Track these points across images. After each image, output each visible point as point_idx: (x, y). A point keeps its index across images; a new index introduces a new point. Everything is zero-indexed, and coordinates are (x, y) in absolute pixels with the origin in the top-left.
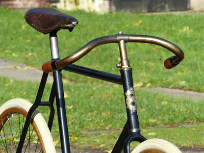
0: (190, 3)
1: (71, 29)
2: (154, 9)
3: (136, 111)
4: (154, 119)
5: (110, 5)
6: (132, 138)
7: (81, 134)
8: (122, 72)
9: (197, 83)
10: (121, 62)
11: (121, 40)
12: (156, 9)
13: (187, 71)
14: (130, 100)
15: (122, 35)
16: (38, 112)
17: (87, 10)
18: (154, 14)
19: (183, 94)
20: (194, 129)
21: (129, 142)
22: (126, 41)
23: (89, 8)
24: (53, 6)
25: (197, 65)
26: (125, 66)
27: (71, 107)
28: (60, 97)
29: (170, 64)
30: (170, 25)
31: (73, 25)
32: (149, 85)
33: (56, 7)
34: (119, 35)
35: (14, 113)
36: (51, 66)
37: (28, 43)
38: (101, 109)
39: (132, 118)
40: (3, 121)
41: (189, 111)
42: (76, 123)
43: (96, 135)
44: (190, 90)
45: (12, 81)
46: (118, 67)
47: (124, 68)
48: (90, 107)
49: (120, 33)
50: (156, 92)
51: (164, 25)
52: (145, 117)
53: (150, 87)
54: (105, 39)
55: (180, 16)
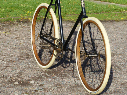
3: (85, 7)
4: (90, 11)
7: (66, 16)
19: (101, 2)
20: (104, 14)
21: (82, 18)
27: (62, 7)
28: (59, 3)
35: (43, 8)
38: (73, 7)
39: (83, 10)
40: (39, 11)
41: (102, 8)
42: (64, 12)
43: (71, 16)
44: (103, 1)
48: (69, 7)
50: (91, 2)
52: (88, 10)
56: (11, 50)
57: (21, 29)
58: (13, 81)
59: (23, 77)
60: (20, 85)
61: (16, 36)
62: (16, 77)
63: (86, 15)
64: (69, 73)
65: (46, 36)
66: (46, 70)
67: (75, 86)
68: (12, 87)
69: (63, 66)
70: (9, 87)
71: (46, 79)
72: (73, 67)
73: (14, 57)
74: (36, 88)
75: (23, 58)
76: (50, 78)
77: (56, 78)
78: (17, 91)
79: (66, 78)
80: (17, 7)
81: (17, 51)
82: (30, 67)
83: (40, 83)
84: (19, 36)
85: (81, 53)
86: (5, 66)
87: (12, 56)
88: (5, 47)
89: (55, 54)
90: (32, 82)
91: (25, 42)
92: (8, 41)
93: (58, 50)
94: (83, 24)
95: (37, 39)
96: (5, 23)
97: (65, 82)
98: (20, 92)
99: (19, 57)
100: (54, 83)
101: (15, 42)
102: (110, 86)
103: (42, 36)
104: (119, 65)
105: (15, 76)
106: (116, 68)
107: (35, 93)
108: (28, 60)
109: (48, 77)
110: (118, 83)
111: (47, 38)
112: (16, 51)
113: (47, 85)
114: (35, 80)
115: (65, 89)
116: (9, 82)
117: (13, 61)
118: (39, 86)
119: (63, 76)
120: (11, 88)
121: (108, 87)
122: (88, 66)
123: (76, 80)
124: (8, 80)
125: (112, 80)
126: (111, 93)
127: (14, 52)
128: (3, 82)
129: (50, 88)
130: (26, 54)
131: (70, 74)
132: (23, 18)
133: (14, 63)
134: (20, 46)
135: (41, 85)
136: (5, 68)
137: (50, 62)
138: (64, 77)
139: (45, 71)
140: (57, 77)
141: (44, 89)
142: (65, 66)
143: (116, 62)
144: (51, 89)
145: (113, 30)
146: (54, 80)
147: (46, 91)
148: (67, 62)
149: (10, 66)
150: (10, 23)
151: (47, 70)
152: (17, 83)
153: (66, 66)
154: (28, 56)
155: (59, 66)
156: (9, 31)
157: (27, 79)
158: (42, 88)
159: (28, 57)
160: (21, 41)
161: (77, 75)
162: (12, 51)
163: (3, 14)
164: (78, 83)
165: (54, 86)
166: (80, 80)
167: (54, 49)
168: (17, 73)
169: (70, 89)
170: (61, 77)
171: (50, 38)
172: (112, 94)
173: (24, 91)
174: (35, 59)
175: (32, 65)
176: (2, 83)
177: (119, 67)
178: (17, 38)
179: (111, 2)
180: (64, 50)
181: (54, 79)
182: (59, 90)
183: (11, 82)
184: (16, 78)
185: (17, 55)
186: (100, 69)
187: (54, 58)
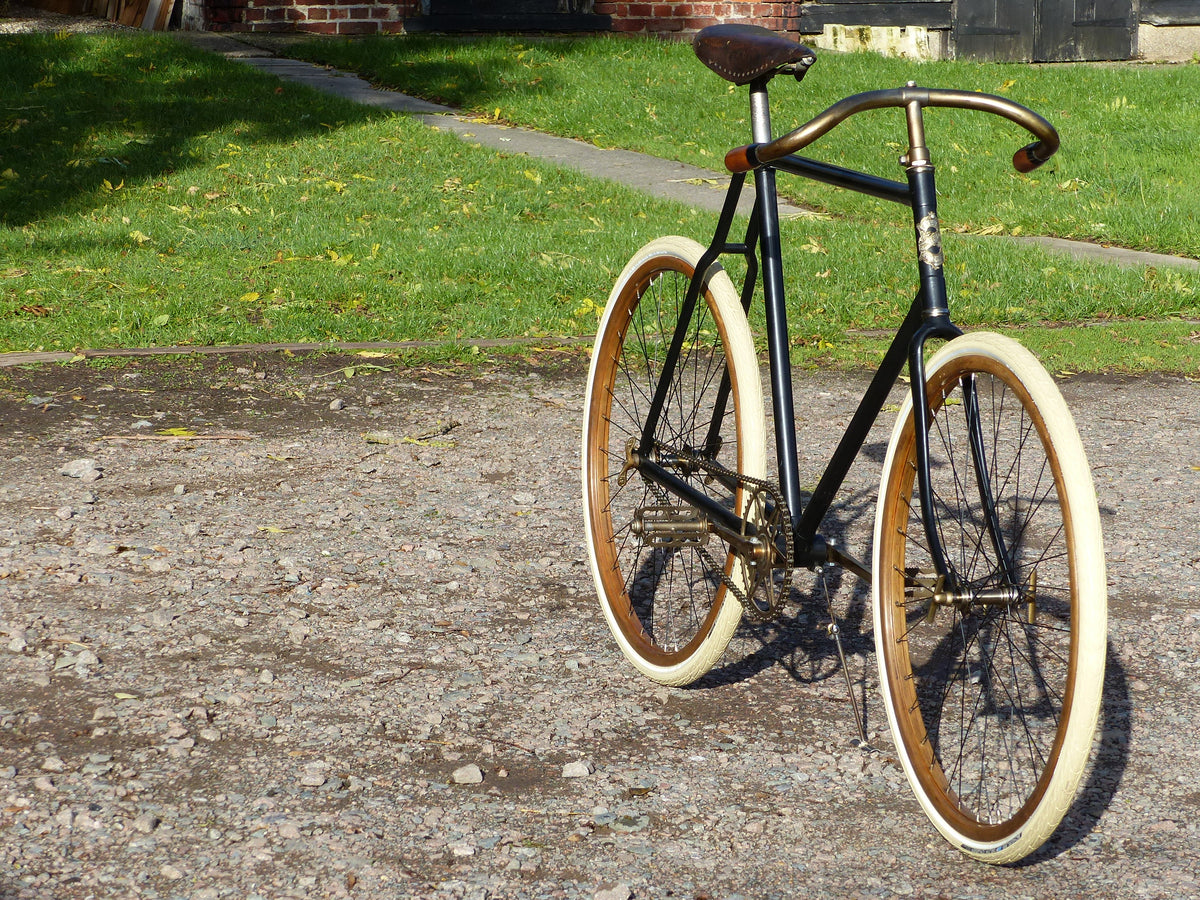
0: (1136, 43)
1: (799, 75)
2: (1049, 54)
3: (941, 266)
4: (1018, 305)
5: (944, 44)
6: (929, 330)
7: (843, 336)
8: (912, 174)
9: (1131, 228)
10: (910, 154)
11: (911, 100)
12: (1055, 55)
13: (1112, 201)
14: (928, 241)
15: (915, 88)
16: (719, 268)
17: (886, 53)
18: (1045, 66)
19: (1099, 252)
20: (1112, 332)
21: (922, 339)
22: (922, 104)
23: (893, 49)
24: (807, 42)
25: (1138, 187)
26: (919, 163)
27: (825, 275)
28: (769, 234)
29: (1026, 161)
30: (1082, 93)
31: (804, 65)
32: (1018, 230)
33: (813, 44)
34: (907, 89)
35: (664, 270)
36: (745, 158)
37: (739, 125)
38: (896, 280)
39: (932, 283)
40: (640, 289)
41: (1104, 291)
42: (833, 312)
43: (878, 339)
44: (1115, 244)
45: (693, 212)
46: (903, 164)
47: (917, 167)
48: (870, 275)
49: (911, 83)
50: (1031, 245)
51: (1068, 91)
52: (998, 301)
53: (1020, 235)
54: (873, 99)
55: (1108, 72)
56: (450, 557)
57: (527, 416)
58: (449, 757)
59: (514, 738)
60: (494, 790)
61: (487, 467)
62: (469, 733)
63: (945, 316)
64: (834, 718)
65: (680, 465)
66: (673, 691)
67: (868, 806)
68: (437, 800)
69: (792, 670)
70: (417, 800)
71: (670, 754)
72: (862, 682)
73: (462, 604)
74: (599, 810)
75: (526, 610)
76: (701, 746)
77: (744, 750)
78: (468, 829)
79: (810, 749)
80: (510, 274)
81: (488, 561)
82: (568, 673)
83: (629, 779)
84: (509, 468)
85: (908, 583)
86: (397, 663)
87: (451, 594)
88: (407, 533)
89: (741, 586)
90: (576, 769)
91: (551, 504)
92: (433, 499)
93: (755, 558)
94: (928, 378)
95: (622, 482)
96: (419, 381)
97: (800, 777)
98: (485, 832)
99: (501, 606)
100: (725, 778)
101: (478, 504)
102: (1106, 807)
103: (653, 459)
104: (1181, 675)
105: (465, 727)
106: (1162, 691)
107: (591, 841)
108: (562, 626)
109: (685, 742)
110: (1166, 792)
111: (687, 473)
112: (480, 562)
113: (674, 792)
114: (598, 757)
115: (799, 825)
116: (421, 764)
117: (458, 631)
118: (623, 796)
119: (788, 734)
120: (430, 806)
121: (1089, 819)
122: (963, 675)
123: (874, 768)
124: (412, 755)
125: (1119, 774)
126: (1107, 854)
127: (466, 571)
128: (381, 766)
129: (694, 810)
130: (546, 585)
131: (840, 723)
132: (550, 342)
133: (462, 646)
134: (513, 534)
135: (633, 793)
136: (397, 671)
137: (706, 642)
138: (793, 740)
139: (671, 698)
140: (751, 741)
141: (654, 819)
142: (805, 669)
143: (1161, 650)
144: (698, 819)
145: (1163, 438)
146: (725, 765)
147: (666, 834)
148: (820, 647)
149: (435, 660)
150: (458, 378)
151: (685, 695)
152: (470, 774)
153: (814, 672)
154: (560, 597)
155: (766, 672)
156: (446, 431)
157: (544, 747)
158: (635, 813)
159: (561, 607)
160: (520, 497)
161: (884, 734)
162: (457, 562)
163: (413, 314)
164: (887, 788)
165: (722, 803)
166: (898, 767)
167: (733, 551)
168: (481, 708)
169: (829, 823)
170: (774, 740)
171: (710, 477)
172: (1113, 860)
173: (516, 826)
174: (602, 621)
175: (585, 660)
176: (370, 772)
177: (1178, 686)
178: (493, 478)
179: (1168, 253)
180: (796, 556)
181: (723, 756)
182: (752, 827)
183: (433, 764)
184: (470, 741)
185: (487, 593)
186: (1045, 695)
187: (731, 610)
